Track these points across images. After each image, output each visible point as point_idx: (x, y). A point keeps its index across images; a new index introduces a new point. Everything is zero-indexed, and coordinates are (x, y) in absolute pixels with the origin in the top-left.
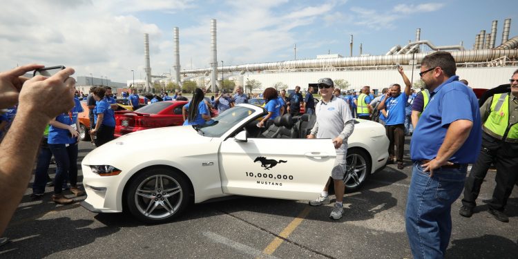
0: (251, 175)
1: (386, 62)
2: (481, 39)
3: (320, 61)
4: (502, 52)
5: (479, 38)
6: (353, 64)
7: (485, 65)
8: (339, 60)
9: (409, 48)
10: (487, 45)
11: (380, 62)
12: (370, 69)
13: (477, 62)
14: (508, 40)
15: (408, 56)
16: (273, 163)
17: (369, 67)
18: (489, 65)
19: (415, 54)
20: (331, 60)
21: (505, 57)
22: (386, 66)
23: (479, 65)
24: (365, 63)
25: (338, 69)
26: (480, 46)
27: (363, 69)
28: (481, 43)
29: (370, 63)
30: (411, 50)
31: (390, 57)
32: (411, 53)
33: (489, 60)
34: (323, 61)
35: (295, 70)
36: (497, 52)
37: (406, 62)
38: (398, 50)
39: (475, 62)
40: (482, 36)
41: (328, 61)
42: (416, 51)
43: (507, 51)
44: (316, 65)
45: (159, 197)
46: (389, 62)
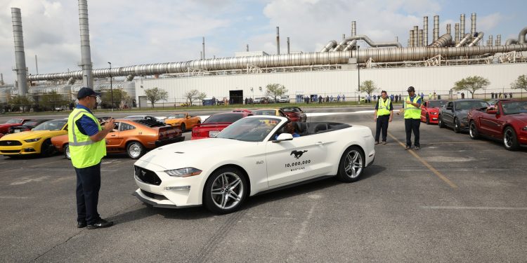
0: (288, 165)
1: (321, 61)
2: (415, 35)
3: (241, 60)
4: (436, 50)
5: (413, 34)
6: (282, 63)
7: (422, 64)
8: (265, 59)
9: (346, 44)
10: (421, 42)
11: (315, 61)
12: (304, 69)
13: (415, 60)
14: (439, 38)
15: (346, 54)
16: (301, 153)
17: (302, 67)
18: (426, 64)
19: (353, 52)
20: (255, 59)
21: (440, 56)
22: (321, 66)
23: (417, 64)
24: (297, 62)
25: (264, 71)
26: (415, 43)
27: (296, 69)
28: (416, 39)
29: (304, 62)
30: (348, 46)
31: (326, 55)
32: (349, 49)
33: (426, 59)
34: (245, 60)
35: (208, 73)
36: (432, 50)
37: (344, 61)
38: (335, 46)
39: (413, 60)
40: (415, 32)
41: (251, 60)
42: (353, 48)
43: (440, 50)
44: (235, 66)
45: (227, 191)
46: (325, 61)
